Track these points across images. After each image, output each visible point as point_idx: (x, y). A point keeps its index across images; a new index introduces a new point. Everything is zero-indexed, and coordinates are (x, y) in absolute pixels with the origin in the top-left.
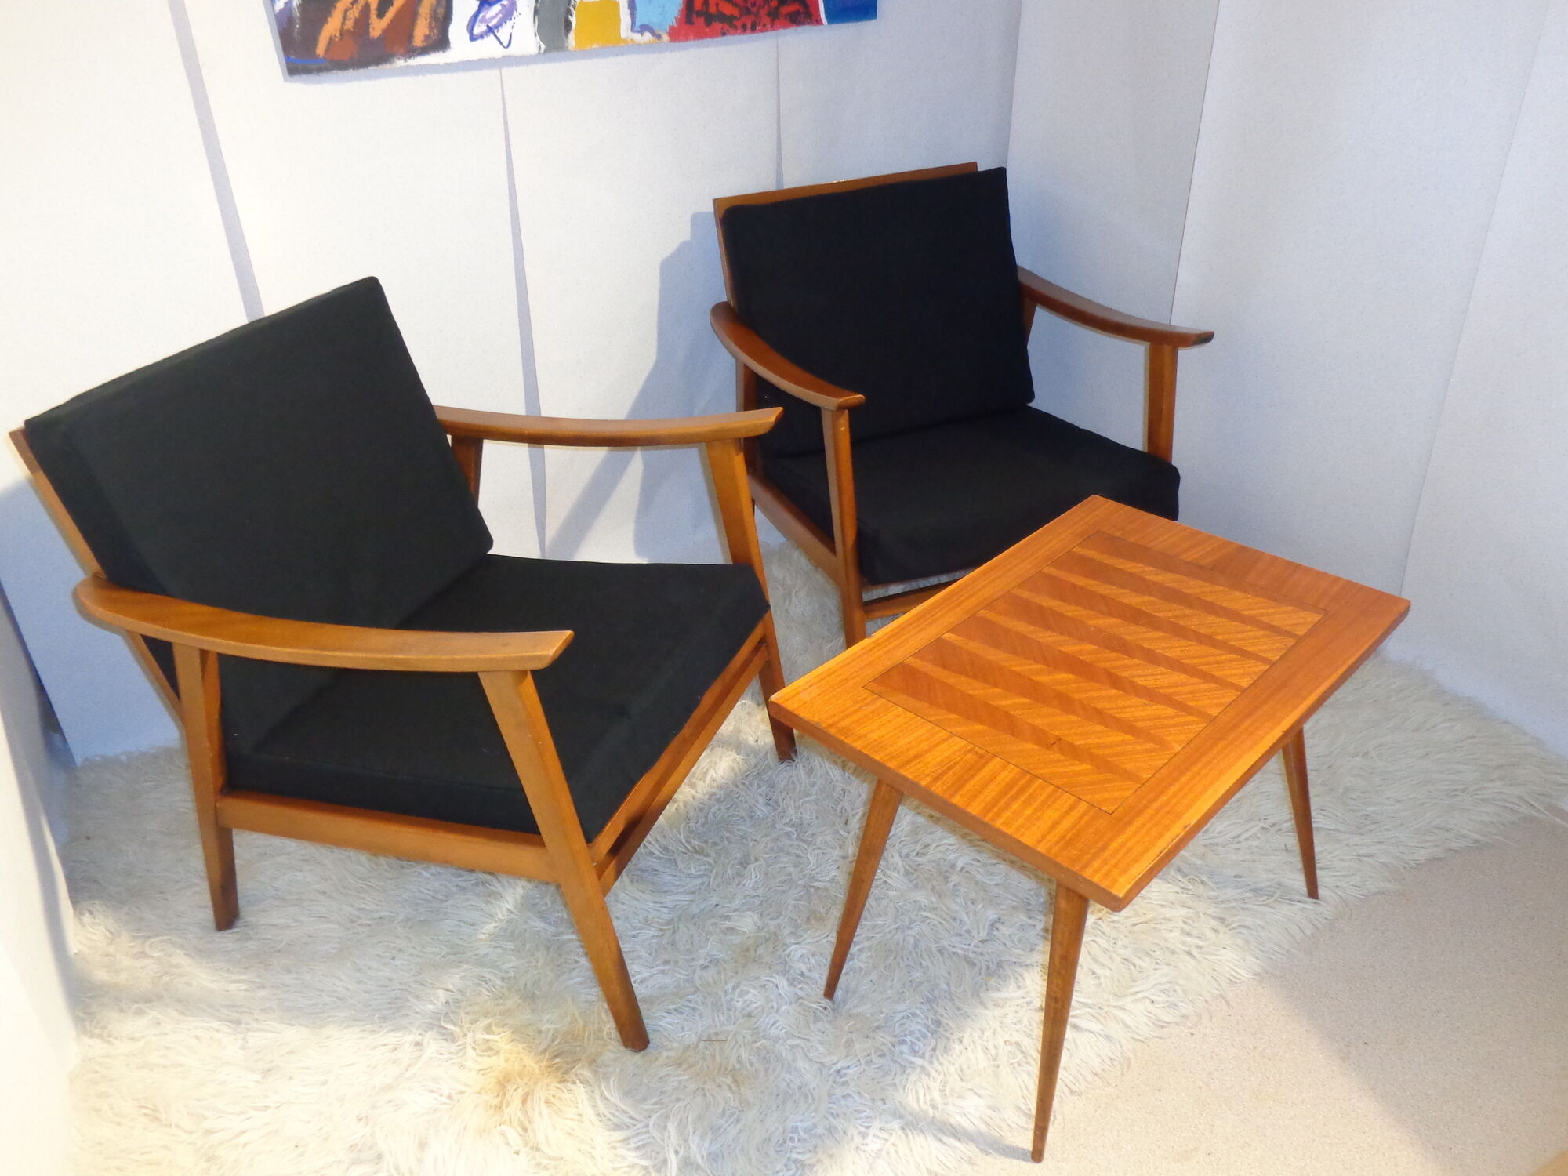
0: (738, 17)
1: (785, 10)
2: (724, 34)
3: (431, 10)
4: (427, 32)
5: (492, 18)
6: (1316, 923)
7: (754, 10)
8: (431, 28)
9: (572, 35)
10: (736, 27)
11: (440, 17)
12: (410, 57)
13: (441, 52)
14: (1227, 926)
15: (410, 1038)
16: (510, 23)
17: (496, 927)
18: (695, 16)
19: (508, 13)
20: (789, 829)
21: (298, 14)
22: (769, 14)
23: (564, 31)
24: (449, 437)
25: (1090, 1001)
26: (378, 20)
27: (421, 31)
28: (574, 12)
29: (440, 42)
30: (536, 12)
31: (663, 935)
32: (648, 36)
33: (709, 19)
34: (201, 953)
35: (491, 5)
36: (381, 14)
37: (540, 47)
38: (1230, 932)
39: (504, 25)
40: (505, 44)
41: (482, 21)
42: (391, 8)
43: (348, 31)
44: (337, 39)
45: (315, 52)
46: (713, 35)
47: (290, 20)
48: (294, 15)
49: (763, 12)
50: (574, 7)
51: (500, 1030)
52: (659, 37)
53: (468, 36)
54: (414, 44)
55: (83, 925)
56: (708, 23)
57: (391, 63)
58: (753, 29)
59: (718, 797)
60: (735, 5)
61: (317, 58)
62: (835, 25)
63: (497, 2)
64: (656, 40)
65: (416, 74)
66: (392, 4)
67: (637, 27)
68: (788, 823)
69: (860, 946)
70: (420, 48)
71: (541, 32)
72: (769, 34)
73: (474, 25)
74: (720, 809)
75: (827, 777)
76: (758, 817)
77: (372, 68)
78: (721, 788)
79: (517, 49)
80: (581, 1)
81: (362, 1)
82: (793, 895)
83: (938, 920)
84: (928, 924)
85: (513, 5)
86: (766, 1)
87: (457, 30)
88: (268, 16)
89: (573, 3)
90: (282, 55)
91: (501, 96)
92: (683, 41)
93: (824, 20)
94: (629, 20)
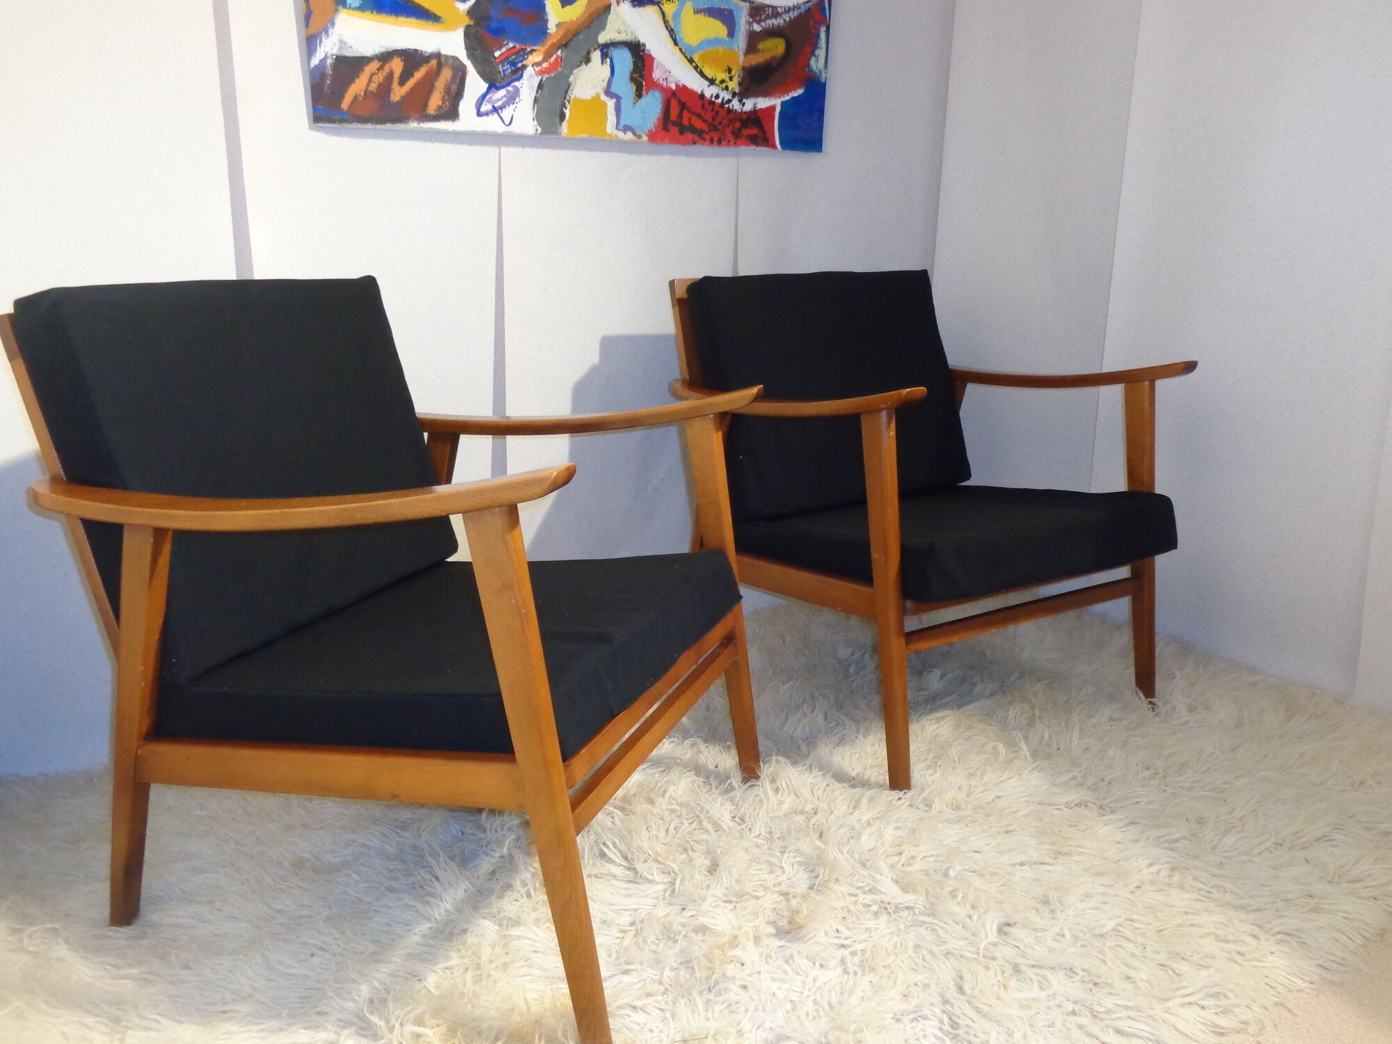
0: (707, 131)
1: (746, 132)
2: (694, 143)
3: (446, 85)
5: (498, 100)
7: (720, 127)
8: (444, 100)
9: (565, 124)
10: (704, 139)
11: (453, 92)
12: (423, 122)
13: (450, 121)
14: (1267, 932)
15: (322, 1035)
16: (512, 107)
17: (431, 928)
18: (670, 125)
19: (512, 98)
21: (330, 72)
22: (733, 133)
23: (558, 120)
24: (426, 435)
25: (1131, 1004)
26: (399, 87)
27: (435, 101)
28: (568, 106)
29: (451, 113)
30: (536, 100)
32: (629, 135)
33: (683, 129)
35: (498, 89)
36: (402, 82)
37: (537, 130)
38: (1273, 938)
39: (507, 107)
40: (507, 123)
41: (489, 102)
42: (412, 78)
43: (372, 92)
44: (361, 98)
45: (340, 105)
46: (685, 143)
47: (323, 76)
48: (326, 72)
49: (728, 131)
50: (569, 102)
52: (639, 137)
53: (475, 111)
54: (428, 112)
56: (681, 132)
57: (405, 123)
58: (719, 143)
59: (679, 813)
60: (705, 121)
61: (341, 111)
62: (788, 152)
63: (503, 87)
64: (636, 139)
65: (426, 140)
66: (413, 76)
67: (621, 127)
68: (758, 836)
69: (851, 949)
70: (432, 115)
71: (539, 118)
72: (732, 150)
73: (481, 104)
74: (682, 823)
75: (796, 795)
76: (724, 830)
77: (389, 126)
78: (681, 805)
79: (516, 128)
80: (575, 98)
81: (387, 68)
82: (769, 900)
83: (938, 925)
84: (927, 928)
85: (517, 90)
86: (731, 121)
87: (466, 106)
88: (303, 72)
89: (568, 97)
90: (310, 107)
91: (496, 170)
92: (659, 143)
93: (778, 146)
94: (614, 119)
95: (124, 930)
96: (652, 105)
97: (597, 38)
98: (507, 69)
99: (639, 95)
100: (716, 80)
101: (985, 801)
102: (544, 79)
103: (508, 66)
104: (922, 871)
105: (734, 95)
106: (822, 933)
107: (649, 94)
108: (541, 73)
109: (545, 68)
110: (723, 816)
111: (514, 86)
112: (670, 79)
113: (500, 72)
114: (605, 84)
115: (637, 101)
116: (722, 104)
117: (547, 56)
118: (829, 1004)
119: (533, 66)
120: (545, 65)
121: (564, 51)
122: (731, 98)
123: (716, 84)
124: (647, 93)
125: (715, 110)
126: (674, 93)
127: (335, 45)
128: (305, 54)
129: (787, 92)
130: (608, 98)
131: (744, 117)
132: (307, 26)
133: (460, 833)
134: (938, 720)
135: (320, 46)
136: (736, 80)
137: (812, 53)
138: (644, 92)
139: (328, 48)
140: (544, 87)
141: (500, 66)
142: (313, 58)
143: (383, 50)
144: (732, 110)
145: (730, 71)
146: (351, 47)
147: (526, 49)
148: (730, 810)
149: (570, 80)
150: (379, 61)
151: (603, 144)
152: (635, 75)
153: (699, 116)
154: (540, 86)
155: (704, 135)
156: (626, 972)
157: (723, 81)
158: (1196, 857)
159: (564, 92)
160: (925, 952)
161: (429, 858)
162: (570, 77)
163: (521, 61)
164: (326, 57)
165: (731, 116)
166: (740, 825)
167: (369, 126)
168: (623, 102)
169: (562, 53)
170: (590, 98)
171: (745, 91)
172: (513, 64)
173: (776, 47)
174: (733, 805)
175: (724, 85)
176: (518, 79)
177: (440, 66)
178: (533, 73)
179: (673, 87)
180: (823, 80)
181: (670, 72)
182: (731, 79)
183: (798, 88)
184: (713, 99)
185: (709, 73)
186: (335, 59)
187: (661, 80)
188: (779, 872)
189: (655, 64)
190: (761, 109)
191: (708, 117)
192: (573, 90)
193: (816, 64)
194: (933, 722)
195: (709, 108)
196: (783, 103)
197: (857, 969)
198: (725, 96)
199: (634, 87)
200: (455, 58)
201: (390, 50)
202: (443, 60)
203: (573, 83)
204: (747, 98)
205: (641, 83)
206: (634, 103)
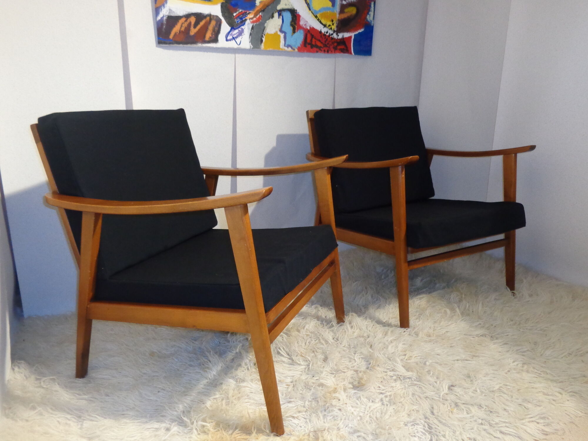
0: (323, 47)
1: (339, 47)
2: (317, 52)
3: (213, 28)
4: (211, 36)
5: (235, 34)
7: (328, 45)
8: (212, 34)
9: (263, 44)
11: (216, 31)
12: (203, 44)
13: (215, 43)
14: (566, 391)
15: (164, 425)
16: (241, 37)
17: (207, 382)
18: (307, 44)
19: (241, 34)
21: (165, 23)
22: (334, 48)
23: (260, 42)
25: (507, 421)
26: (193, 29)
27: (208, 35)
28: (264, 37)
29: (215, 40)
30: (251, 34)
31: (288, 388)
32: (290, 49)
34: (67, 387)
35: (235, 29)
36: (195, 27)
37: (251, 47)
38: (569, 394)
39: (239, 37)
40: (238, 44)
41: (231, 35)
42: (199, 25)
43: (182, 31)
44: (178, 34)
45: (169, 37)
46: (313, 52)
47: (162, 24)
48: (164, 23)
49: (331, 47)
50: (264, 35)
51: (210, 421)
52: (294, 50)
53: (225, 39)
54: (206, 39)
56: (312, 47)
57: (196, 44)
58: (328, 52)
59: (310, 336)
60: (322, 43)
61: (169, 39)
62: (357, 56)
63: (237, 29)
64: (293, 50)
65: (204, 51)
67: (286, 45)
68: (344, 347)
69: (385, 395)
70: (207, 41)
71: (252, 42)
72: (333, 55)
73: (228, 36)
74: (312, 340)
75: (360, 329)
76: (330, 344)
77: (189, 45)
78: (311, 333)
79: (242, 46)
80: (267, 33)
81: (188, 21)
82: (350, 373)
83: (422, 385)
84: (417, 387)
85: (243, 30)
86: (333, 43)
87: (222, 37)
88: (154, 23)
89: (264, 33)
90: (157, 37)
91: (234, 64)
92: (302, 52)
93: (353, 53)
94: (283, 42)
95: (81, 380)
96: (300, 36)
97: (277, 7)
98: (239, 21)
99: (294, 32)
100: (326, 25)
101: (441, 333)
102: (254, 25)
103: (239, 19)
104: (415, 362)
105: (334, 31)
106: (373, 388)
107: (298, 31)
108: (253, 22)
109: (255, 20)
110: (329, 337)
111: (242, 28)
112: (307, 25)
113: (236, 22)
114: (280, 27)
115: (293, 35)
116: (329, 35)
117: (255, 15)
118: (376, 418)
119: (249, 19)
120: (254, 19)
121: (263, 13)
122: (333, 33)
123: (327, 27)
124: (297, 31)
126: (309, 31)
127: (167, 11)
128: (155, 16)
129: (357, 30)
130: (281, 33)
131: (338, 41)
132: (156, 3)
133: (219, 343)
134: (420, 299)
135: (161, 11)
136: (335, 25)
137: (368, 13)
138: (296, 30)
139: (164, 13)
140: (254, 28)
141: (236, 20)
142: (158, 17)
143: (187, 13)
144: (333, 38)
145: (332, 21)
146: (174, 12)
147: (247, 12)
148: (332, 335)
149: (265, 25)
150: (185, 17)
151: (278, 52)
152: (293, 23)
153: (320, 41)
154: (252, 28)
155: (321, 49)
156: (290, 402)
157: (329, 26)
158: (534, 359)
159: (262, 31)
160: (417, 397)
161: (206, 353)
162: (265, 24)
163: (245, 17)
164: (163, 16)
165: (333, 41)
166: (336, 341)
167: (181, 45)
168: (287, 35)
169: (262, 14)
170: (273, 33)
171: (339, 30)
172: (241, 19)
173: (353, 11)
174: (333, 333)
175: (330, 27)
176: (243, 25)
177: (211, 20)
178: (250, 22)
179: (309, 28)
180: (372, 25)
181: (307, 22)
182: (333, 24)
183: (362, 28)
184: (325, 33)
185: (324, 22)
186: (167, 17)
187: (303, 25)
188: (353, 362)
189: (301, 18)
190: (346, 38)
191: (323, 41)
192: (266, 30)
193: (370, 18)
194: (418, 299)
195: (324, 37)
196: (355, 35)
197: (388, 403)
198: (331, 32)
199: (292, 28)
200: (217, 16)
201: (190, 13)
202: (212, 17)
203: (266, 27)
204: (340, 33)
205: (295, 27)
206: (292, 35)
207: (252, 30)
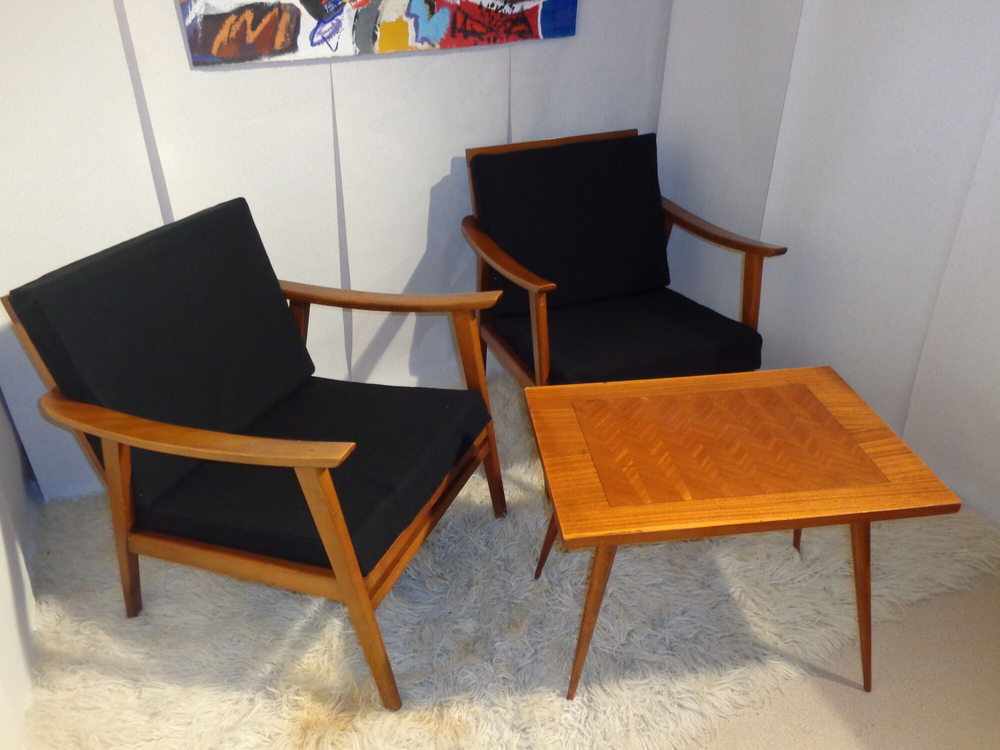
0: (485, 32)
1: (515, 29)
2: (475, 44)
3: (286, 26)
4: (283, 40)
5: (326, 32)
6: (842, 641)
7: (495, 29)
8: (286, 38)
9: (377, 44)
10: (483, 40)
11: (292, 30)
12: (272, 56)
13: (292, 53)
15: (246, 696)
16: (337, 35)
17: (307, 622)
19: (336, 29)
20: (500, 563)
21: (201, 28)
22: (505, 31)
23: (372, 41)
24: (288, 301)
26: (252, 32)
27: (280, 39)
28: (379, 29)
29: (292, 47)
30: (354, 28)
31: (414, 632)
32: (426, 45)
33: (466, 34)
34: (116, 633)
35: (325, 23)
36: (254, 28)
37: (356, 51)
39: (333, 36)
40: (334, 49)
41: (319, 34)
42: (261, 24)
43: (232, 38)
44: (225, 44)
45: (211, 52)
46: (468, 45)
47: (196, 31)
48: (198, 29)
49: (501, 30)
50: (379, 25)
51: (305, 693)
52: (433, 46)
53: (309, 43)
54: (275, 48)
55: (40, 610)
56: (465, 37)
57: (259, 59)
58: (495, 41)
60: (483, 25)
61: (212, 56)
62: (548, 40)
63: (329, 21)
64: (431, 48)
65: (276, 66)
66: (261, 22)
67: (419, 39)
68: (500, 560)
70: (278, 50)
71: (357, 41)
73: (314, 36)
74: (456, 547)
76: (480, 554)
77: (247, 63)
78: (457, 534)
79: (340, 53)
80: (384, 22)
81: (241, 19)
82: (500, 608)
85: (339, 23)
86: (504, 23)
87: (303, 39)
88: (181, 28)
89: (378, 22)
90: (190, 53)
91: (330, 81)
92: (449, 48)
93: (541, 36)
94: (414, 33)
95: (134, 620)
98: (331, 7)
99: (432, 12)
102: (359, 11)
103: (332, 5)
107: (440, 11)
108: (354, 7)
109: (359, 3)
110: (480, 543)
111: (337, 19)
113: (326, 10)
114: (406, 8)
115: (431, 17)
116: (497, 10)
119: (350, 2)
122: (503, 5)
124: (438, 11)
125: (492, 15)
126: (459, 8)
127: (202, 7)
128: (181, 16)
130: (409, 19)
135: (191, 10)
138: (436, 10)
139: (197, 10)
140: (360, 16)
141: (326, 6)
142: (187, 19)
143: (237, 6)
144: (504, 14)
146: (214, 8)
149: (379, 9)
150: (235, 15)
151: (405, 52)
153: (479, 22)
154: (357, 16)
158: (758, 584)
159: (375, 20)
162: (378, 7)
164: (196, 17)
165: (504, 19)
166: (490, 549)
167: (233, 64)
168: (420, 21)
170: (395, 20)
172: (336, 3)
174: (488, 534)
176: (340, 14)
177: (281, 12)
178: (351, 7)
186: (204, 18)
188: (508, 588)
190: (527, 10)
192: (381, 16)
195: (487, 15)
199: (428, 7)
200: (291, 5)
201: (243, 6)
202: (282, 8)
203: (382, 10)
204: (516, 3)
205: (434, 3)
206: (429, 20)
207: (356, 20)
